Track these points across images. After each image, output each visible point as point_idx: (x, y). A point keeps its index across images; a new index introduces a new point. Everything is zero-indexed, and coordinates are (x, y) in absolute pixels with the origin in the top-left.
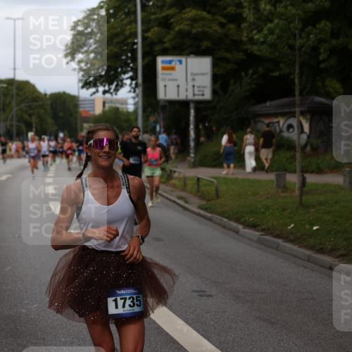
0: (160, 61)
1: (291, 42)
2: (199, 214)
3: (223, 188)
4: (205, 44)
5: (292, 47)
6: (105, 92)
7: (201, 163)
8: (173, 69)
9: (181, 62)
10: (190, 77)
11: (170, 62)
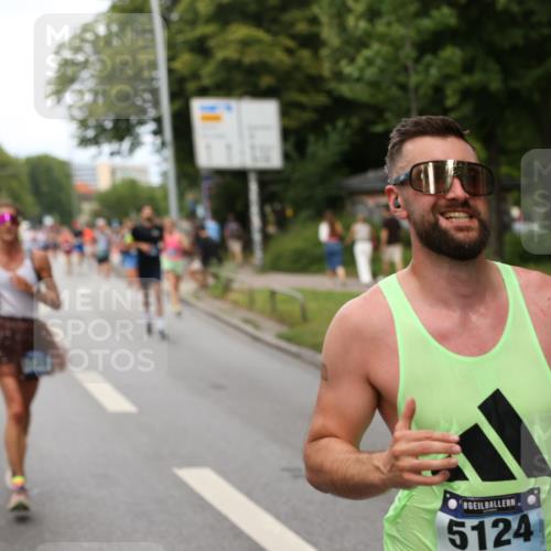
0: (198, 106)
1: (401, 78)
2: (278, 348)
3: (312, 306)
4: (266, 81)
5: (403, 87)
6: (112, 154)
7: (275, 265)
8: (217, 118)
9: (229, 108)
10: (246, 133)
11: (212, 108)
